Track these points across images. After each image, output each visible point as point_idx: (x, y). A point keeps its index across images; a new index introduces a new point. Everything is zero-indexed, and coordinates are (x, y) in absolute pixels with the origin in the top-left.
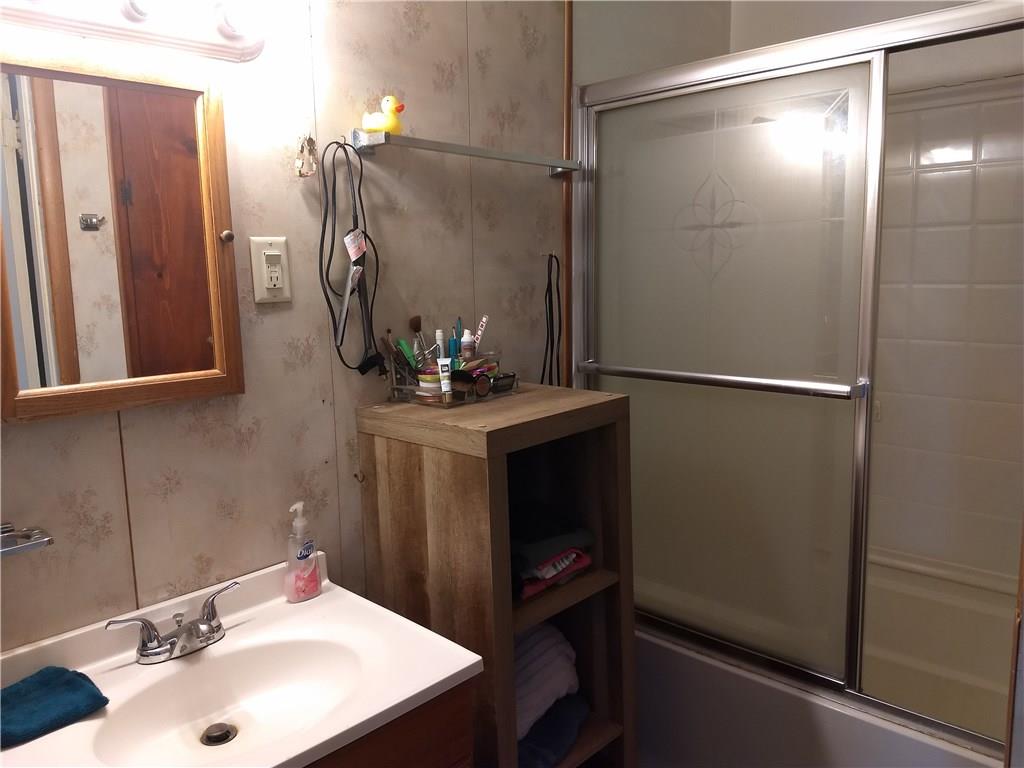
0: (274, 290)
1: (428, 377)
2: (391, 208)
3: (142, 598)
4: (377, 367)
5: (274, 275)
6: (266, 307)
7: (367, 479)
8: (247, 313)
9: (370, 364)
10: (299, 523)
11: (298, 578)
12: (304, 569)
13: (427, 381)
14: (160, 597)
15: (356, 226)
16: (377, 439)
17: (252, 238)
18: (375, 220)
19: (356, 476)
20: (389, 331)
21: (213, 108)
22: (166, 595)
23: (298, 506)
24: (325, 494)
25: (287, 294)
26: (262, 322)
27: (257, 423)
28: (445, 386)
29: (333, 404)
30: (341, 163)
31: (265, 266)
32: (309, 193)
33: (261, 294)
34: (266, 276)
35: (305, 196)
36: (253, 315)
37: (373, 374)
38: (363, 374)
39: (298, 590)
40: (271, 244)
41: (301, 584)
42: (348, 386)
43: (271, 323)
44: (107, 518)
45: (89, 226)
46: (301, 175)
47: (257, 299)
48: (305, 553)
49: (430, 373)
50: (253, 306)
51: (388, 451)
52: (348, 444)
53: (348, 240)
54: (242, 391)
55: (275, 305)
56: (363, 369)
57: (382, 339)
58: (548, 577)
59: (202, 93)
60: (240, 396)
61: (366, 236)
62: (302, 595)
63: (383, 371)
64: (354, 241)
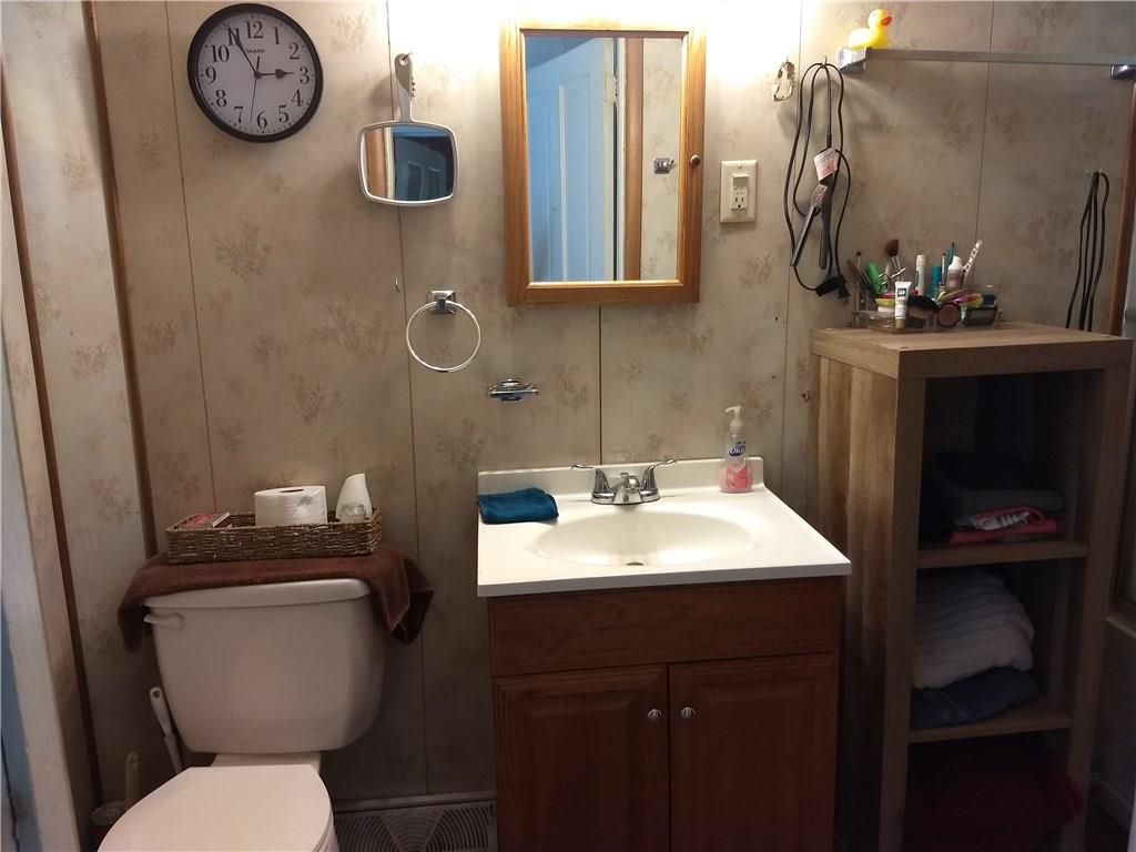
0: (738, 210)
1: (886, 301)
2: (877, 125)
3: (606, 457)
4: (836, 291)
5: (740, 197)
6: (731, 226)
7: (812, 398)
8: (710, 231)
9: (831, 286)
10: (735, 424)
11: (729, 471)
12: (735, 465)
13: (885, 306)
14: (618, 460)
15: (829, 146)
16: (823, 360)
17: (723, 162)
18: (855, 137)
19: (804, 395)
20: (859, 254)
21: (696, 44)
22: (623, 459)
23: (737, 409)
24: (769, 406)
25: (751, 214)
26: (725, 240)
27: (710, 331)
28: (899, 311)
29: (786, 322)
30: (822, 84)
31: (732, 188)
32: (785, 116)
33: (726, 213)
34: (732, 199)
35: (781, 120)
36: (717, 233)
37: (832, 297)
38: (820, 295)
39: (729, 483)
40: (740, 167)
41: (731, 477)
42: (805, 306)
43: (734, 241)
44: (585, 389)
45: (661, 169)
46: (775, 99)
47: (722, 219)
48: (737, 451)
49: (888, 297)
50: (718, 225)
51: (829, 373)
52: (799, 364)
53: (817, 159)
54: (698, 301)
55: (740, 224)
56: (821, 290)
57: (849, 262)
58: (987, 528)
59: (687, 33)
60: (696, 305)
61: (841, 156)
62: (732, 487)
63: (844, 294)
64: (823, 160)
